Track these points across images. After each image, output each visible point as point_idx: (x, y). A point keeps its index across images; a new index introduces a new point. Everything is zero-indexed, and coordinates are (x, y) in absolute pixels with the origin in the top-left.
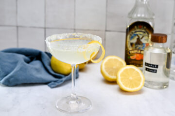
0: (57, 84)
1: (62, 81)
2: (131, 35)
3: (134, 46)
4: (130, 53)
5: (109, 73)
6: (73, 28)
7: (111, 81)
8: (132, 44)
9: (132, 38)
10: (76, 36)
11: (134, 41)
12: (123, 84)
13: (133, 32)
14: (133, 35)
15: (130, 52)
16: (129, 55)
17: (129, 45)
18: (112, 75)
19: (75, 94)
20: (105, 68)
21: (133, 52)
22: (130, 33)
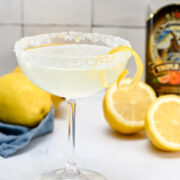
0: (17, 147)
1: (25, 140)
2: (158, 33)
3: (166, 56)
4: (157, 71)
5: (125, 116)
6: (19, 21)
7: (128, 132)
8: (160, 52)
9: (160, 39)
10: (66, 38)
11: (166, 44)
12: (163, 135)
13: (163, 26)
14: (162, 33)
15: (158, 68)
16: (156, 74)
17: (154, 55)
18: (130, 119)
19: (75, 164)
20: (116, 106)
21: (163, 68)
22: (157, 29)
